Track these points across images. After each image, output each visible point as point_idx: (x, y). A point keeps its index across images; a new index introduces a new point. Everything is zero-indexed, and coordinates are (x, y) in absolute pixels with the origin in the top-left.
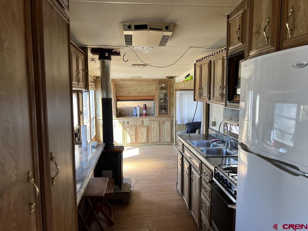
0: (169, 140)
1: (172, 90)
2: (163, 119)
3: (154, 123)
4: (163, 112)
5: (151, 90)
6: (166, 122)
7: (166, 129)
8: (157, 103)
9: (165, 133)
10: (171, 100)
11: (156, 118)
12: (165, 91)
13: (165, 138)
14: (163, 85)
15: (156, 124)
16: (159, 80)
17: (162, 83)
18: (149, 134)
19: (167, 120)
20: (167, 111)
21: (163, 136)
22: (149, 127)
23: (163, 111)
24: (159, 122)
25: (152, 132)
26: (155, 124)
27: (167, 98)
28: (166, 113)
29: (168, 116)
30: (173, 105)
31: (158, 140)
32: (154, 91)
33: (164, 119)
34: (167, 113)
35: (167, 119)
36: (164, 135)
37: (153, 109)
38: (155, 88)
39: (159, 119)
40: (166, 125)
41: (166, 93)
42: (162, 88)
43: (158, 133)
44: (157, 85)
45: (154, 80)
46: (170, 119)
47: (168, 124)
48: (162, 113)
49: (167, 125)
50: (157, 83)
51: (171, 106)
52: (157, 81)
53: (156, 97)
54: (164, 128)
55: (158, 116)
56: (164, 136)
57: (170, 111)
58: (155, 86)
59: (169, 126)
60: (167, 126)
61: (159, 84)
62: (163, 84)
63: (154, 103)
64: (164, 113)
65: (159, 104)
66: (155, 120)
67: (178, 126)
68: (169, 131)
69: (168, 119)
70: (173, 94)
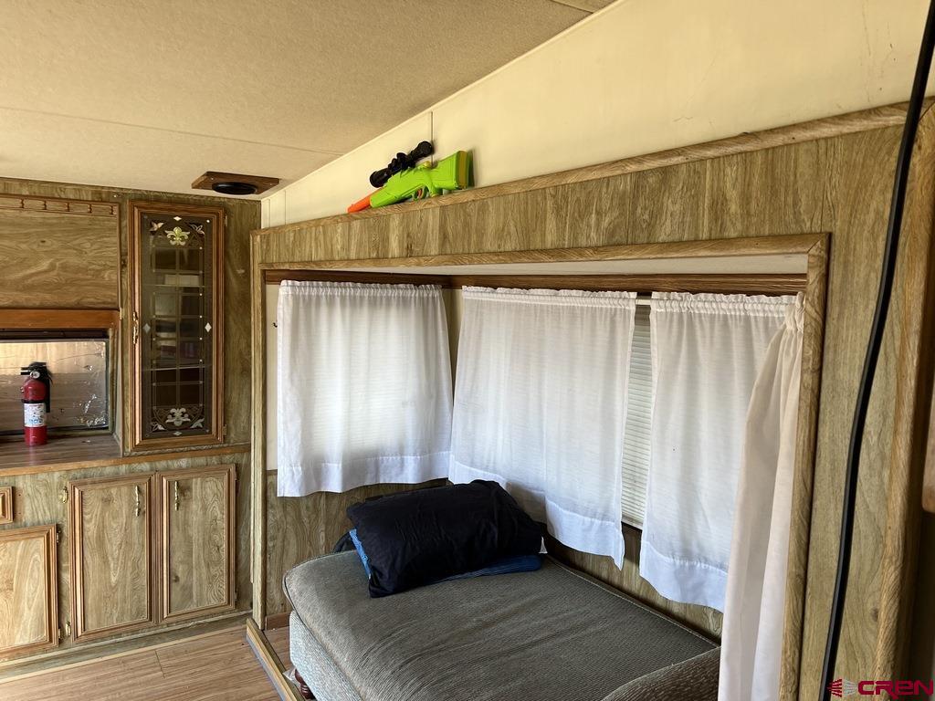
0: (215, 594)
1: (236, 275)
2: (175, 464)
3: (107, 501)
4: (178, 415)
5: (85, 270)
6: (196, 484)
7: (195, 532)
8: (128, 356)
9: (190, 554)
10: (234, 340)
11: (127, 458)
12: (192, 281)
13: (187, 590)
14: (177, 236)
15: (125, 500)
16: (147, 200)
17: (170, 225)
18: (66, 577)
19: (204, 471)
20: (205, 413)
21: (174, 580)
22: (67, 531)
23: (178, 412)
24: (145, 488)
25: (93, 561)
26: (116, 504)
27: (208, 327)
28: (198, 423)
29: (215, 440)
30: (246, 371)
31: (139, 613)
32: (111, 276)
33: (183, 462)
34: (207, 425)
35: (201, 461)
36: (180, 570)
37: (99, 397)
38: (113, 253)
39: (146, 466)
40: (195, 506)
41: (197, 290)
42: (166, 260)
43: (136, 566)
44: (126, 231)
45: (103, 197)
46: (227, 458)
47: (209, 496)
48: (171, 428)
49: (203, 499)
50: (126, 222)
51: (234, 380)
52: (127, 207)
53: (121, 314)
54: (186, 523)
55: (136, 447)
56: (182, 580)
57: (225, 411)
58: (116, 240)
59: (219, 511)
60: (205, 508)
61: (146, 226)
62: (177, 230)
63: (110, 356)
64: (185, 428)
65: (143, 365)
66: (115, 479)
67: (284, 507)
68: (222, 538)
69: (215, 460)
70: (246, 301)
